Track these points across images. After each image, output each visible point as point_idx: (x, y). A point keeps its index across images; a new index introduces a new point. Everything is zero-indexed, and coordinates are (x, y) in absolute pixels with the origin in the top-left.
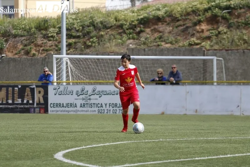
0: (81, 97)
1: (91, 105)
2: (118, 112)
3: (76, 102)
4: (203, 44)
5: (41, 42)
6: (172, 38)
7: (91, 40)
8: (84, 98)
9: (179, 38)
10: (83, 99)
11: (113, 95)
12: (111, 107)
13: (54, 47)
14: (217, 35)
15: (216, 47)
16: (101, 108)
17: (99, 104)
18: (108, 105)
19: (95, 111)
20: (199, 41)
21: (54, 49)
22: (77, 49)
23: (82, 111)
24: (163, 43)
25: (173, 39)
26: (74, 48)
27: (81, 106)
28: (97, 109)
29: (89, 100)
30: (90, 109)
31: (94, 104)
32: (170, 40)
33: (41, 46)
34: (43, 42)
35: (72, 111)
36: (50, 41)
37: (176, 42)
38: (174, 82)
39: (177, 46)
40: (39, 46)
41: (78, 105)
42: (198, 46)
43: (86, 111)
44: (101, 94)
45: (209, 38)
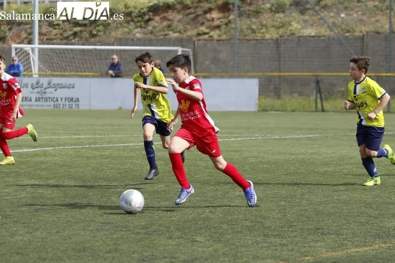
0: (36, 90)
1: (46, 100)
2: (74, 107)
3: (31, 95)
4: (212, 33)
5: (46, 31)
6: (180, 27)
7: (97, 28)
8: (39, 91)
9: (188, 27)
10: (38, 93)
11: (69, 88)
12: (67, 101)
13: (59, 36)
14: (226, 24)
15: (224, 37)
16: (57, 102)
17: (54, 98)
18: (64, 100)
19: (50, 106)
20: (207, 31)
21: (59, 38)
22: (82, 38)
23: (37, 105)
24: (171, 33)
25: (182, 27)
26: (80, 37)
27: (36, 101)
28: (52, 104)
29: (44, 94)
30: (45, 103)
31: (49, 98)
32: (179, 29)
33: (46, 35)
34: (48, 30)
35: (26, 105)
36: (55, 29)
37: (185, 31)
38: (113, 75)
39: (185, 36)
40: (43, 34)
41: (33, 99)
42: (206, 37)
43: (42, 106)
44: (56, 87)
45: (218, 27)
